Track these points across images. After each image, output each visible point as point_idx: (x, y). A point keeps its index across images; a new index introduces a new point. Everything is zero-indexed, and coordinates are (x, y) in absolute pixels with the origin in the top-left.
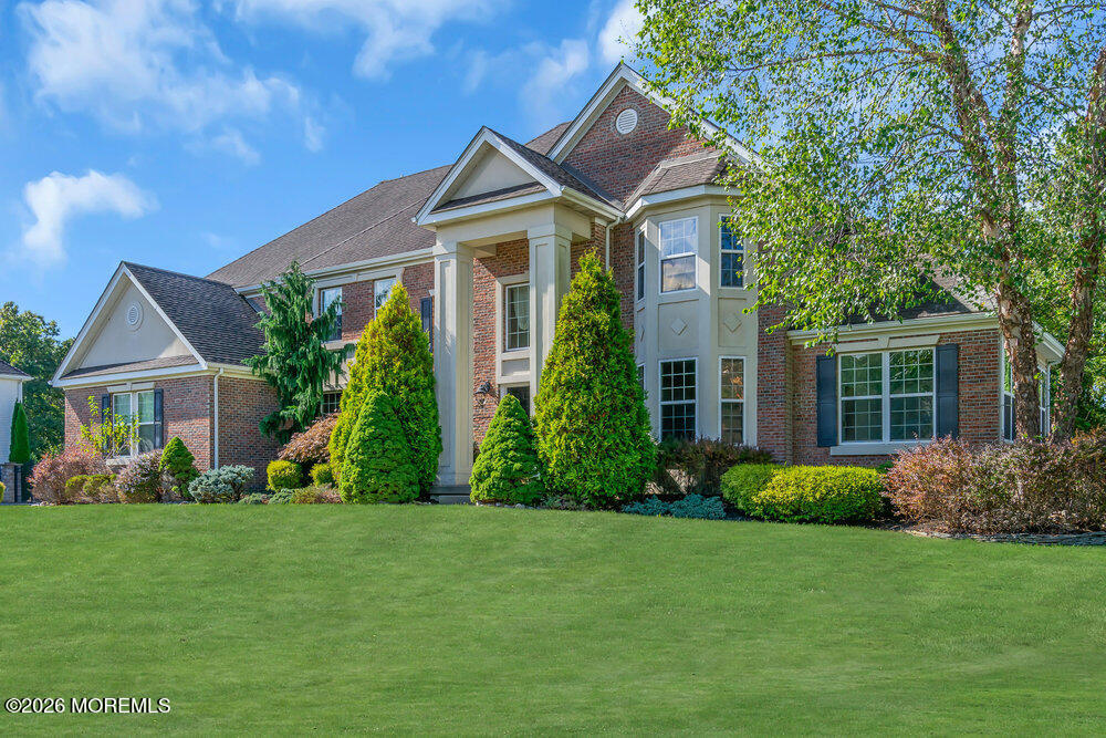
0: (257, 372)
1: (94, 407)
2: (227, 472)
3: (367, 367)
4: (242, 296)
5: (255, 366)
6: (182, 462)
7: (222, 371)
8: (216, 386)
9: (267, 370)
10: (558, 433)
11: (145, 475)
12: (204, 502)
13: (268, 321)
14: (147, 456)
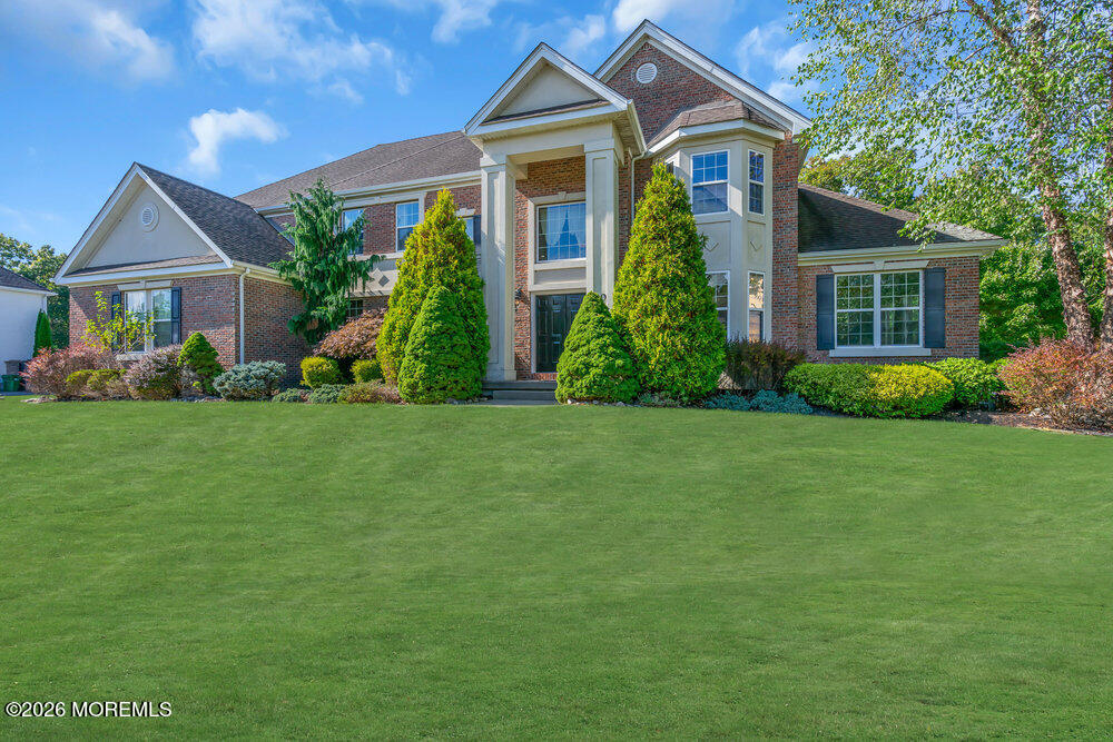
0: (284, 275)
1: (102, 303)
2: (257, 367)
3: (421, 265)
4: (261, 215)
5: (282, 269)
6: (204, 358)
7: (248, 271)
8: (242, 285)
9: (294, 275)
10: (659, 330)
11: (161, 370)
12: (231, 398)
13: (294, 229)
14: (165, 351)
